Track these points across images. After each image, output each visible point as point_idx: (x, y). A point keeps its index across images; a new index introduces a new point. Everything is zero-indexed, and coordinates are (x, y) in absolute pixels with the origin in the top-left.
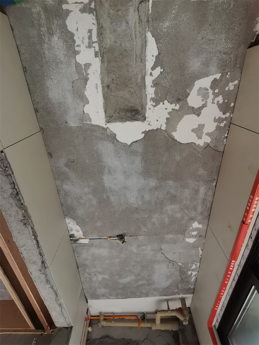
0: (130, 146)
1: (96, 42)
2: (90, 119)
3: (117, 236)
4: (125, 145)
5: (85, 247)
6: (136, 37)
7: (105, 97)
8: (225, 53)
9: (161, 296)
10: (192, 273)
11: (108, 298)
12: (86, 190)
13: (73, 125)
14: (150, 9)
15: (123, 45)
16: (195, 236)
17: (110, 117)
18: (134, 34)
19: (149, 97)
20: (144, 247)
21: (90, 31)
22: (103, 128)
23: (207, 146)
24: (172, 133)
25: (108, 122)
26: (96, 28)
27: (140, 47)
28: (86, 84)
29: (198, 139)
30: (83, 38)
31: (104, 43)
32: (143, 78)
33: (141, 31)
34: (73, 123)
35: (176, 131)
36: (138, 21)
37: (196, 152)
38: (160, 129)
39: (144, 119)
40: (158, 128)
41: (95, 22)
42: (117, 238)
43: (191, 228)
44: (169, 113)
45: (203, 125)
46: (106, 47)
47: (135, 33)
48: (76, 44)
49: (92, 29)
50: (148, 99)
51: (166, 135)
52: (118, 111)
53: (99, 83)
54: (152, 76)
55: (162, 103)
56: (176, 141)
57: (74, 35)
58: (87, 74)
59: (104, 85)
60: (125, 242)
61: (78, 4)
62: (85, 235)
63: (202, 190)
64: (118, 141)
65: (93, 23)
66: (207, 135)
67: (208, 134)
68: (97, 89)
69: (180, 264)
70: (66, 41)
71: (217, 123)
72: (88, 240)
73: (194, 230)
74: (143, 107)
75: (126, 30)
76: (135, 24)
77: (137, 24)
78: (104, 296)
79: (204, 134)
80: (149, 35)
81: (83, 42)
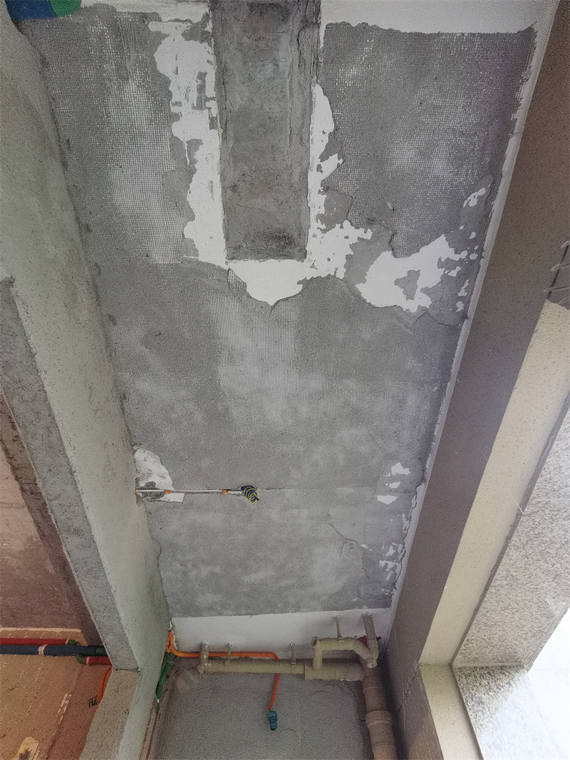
0: (274, 306)
1: (213, 99)
2: (197, 250)
3: (243, 489)
4: (263, 305)
5: (175, 510)
6: (291, 95)
7: (228, 209)
8: (462, 134)
9: (324, 610)
10: (387, 565)
11: (220, 615)
12: (183, 393)
13: (161, 262)
14: (322, 40)
15: (266, 107)
16: (396, 491)
17: (236, 249)
18: (288, 88)
19: (314, 213)
20: (295, 512)
21: (202, 76)
22: (221, 270)
23: (424, 312)
24: (357, 286)
25: (231, 257)
26: (215, 71)
27: (299, 113)
28: (191, 181)
29: (407, 299)
30: (188, 89)
31: (228, 102)
32: (304, 175)
33: (302, 82)
34: (161, 257)
35: (364, 281)
36: (297, 62)
37: (402, 325)
38: (335, 276)
39: (303, 255)
40: (329, 275)
41: (212, 58)
42: (241, 492)
43: (389, 475)
44: (352, 246)
45: (418, 273)
46: (232, 109)
47: (290, 86)
48: (173, 101)
49: (206, 73)
50: (313, 217)
51: (345, 289)
52: (252, 237)
53: (217, 179)
54: (322, 172)
55: (340, 225)
56: (365, 301)
57: (170, 81)
58: (194, 162)
59: (226, 184)
60: (258, 500)
61: (180, 24)
62: (178, 484)
63: (412, 400)
64: (251, 297)
65: (208, 61)
66: (425, 293)
67: (425, 291)
68: (212, 191)
69: (364, 546)
70: (153, 94)
71: (444, 269)
72: (183, 495)
73: (393, 479)
74: (303, 232)
75: (273, 79)
76: (292, 67)
77: (296, 67)
78: (212, 610)
79: (418, 291)
80: (318, 90)
81: (187, 98)
